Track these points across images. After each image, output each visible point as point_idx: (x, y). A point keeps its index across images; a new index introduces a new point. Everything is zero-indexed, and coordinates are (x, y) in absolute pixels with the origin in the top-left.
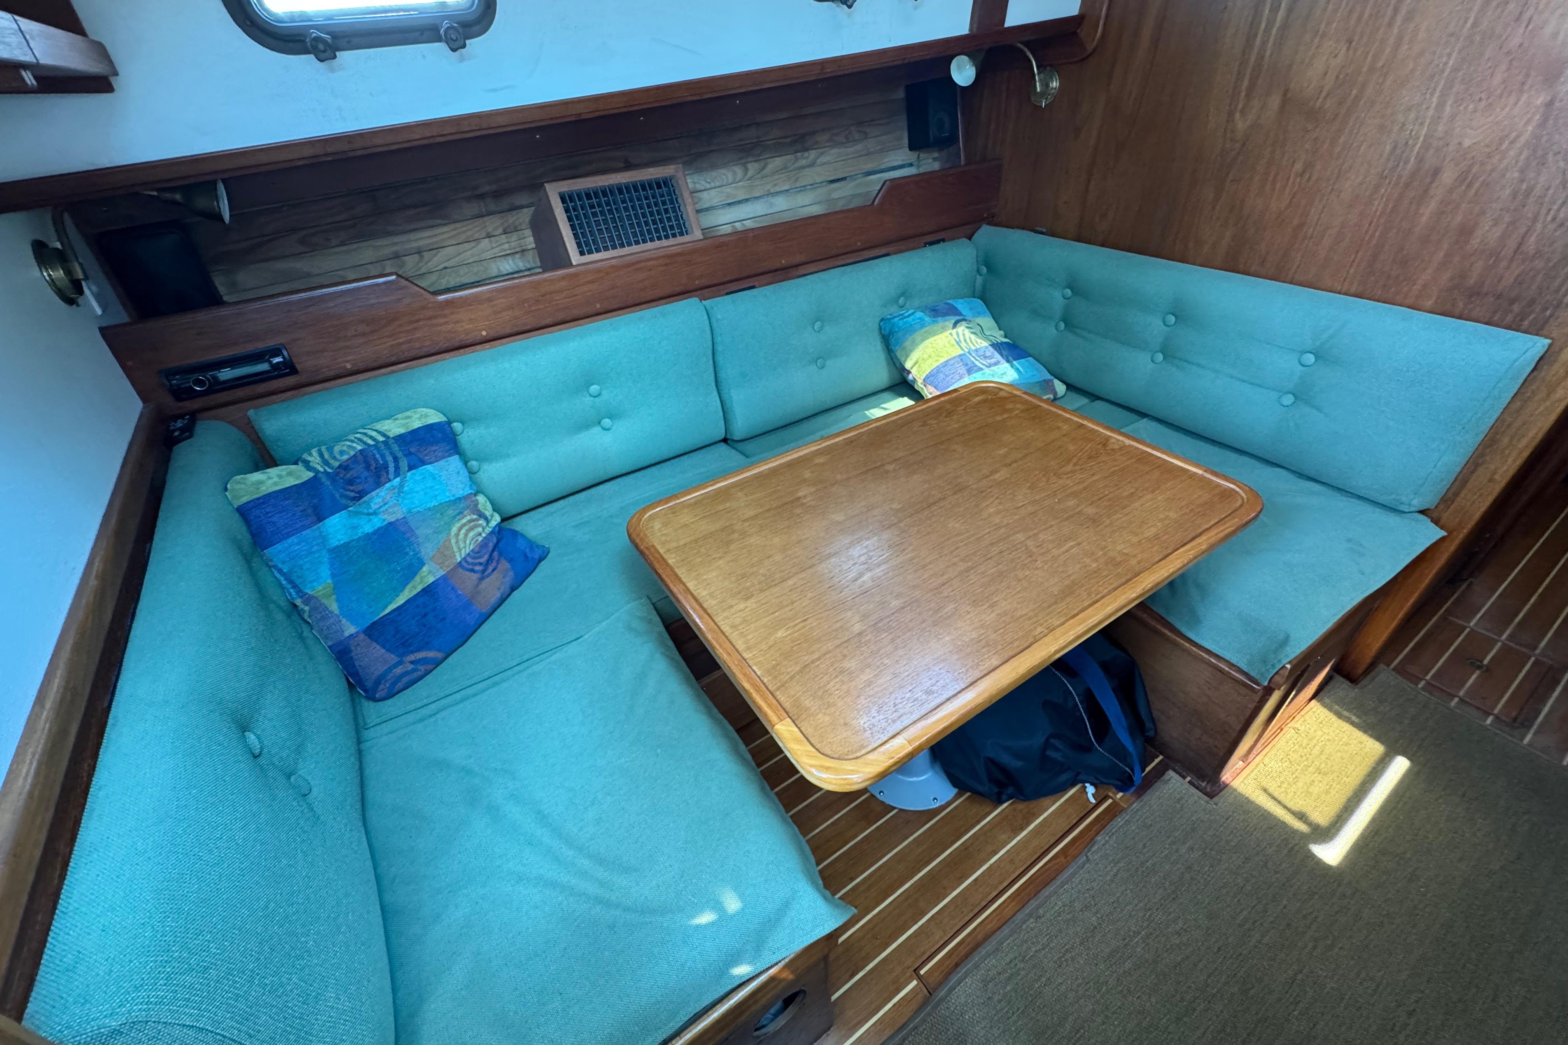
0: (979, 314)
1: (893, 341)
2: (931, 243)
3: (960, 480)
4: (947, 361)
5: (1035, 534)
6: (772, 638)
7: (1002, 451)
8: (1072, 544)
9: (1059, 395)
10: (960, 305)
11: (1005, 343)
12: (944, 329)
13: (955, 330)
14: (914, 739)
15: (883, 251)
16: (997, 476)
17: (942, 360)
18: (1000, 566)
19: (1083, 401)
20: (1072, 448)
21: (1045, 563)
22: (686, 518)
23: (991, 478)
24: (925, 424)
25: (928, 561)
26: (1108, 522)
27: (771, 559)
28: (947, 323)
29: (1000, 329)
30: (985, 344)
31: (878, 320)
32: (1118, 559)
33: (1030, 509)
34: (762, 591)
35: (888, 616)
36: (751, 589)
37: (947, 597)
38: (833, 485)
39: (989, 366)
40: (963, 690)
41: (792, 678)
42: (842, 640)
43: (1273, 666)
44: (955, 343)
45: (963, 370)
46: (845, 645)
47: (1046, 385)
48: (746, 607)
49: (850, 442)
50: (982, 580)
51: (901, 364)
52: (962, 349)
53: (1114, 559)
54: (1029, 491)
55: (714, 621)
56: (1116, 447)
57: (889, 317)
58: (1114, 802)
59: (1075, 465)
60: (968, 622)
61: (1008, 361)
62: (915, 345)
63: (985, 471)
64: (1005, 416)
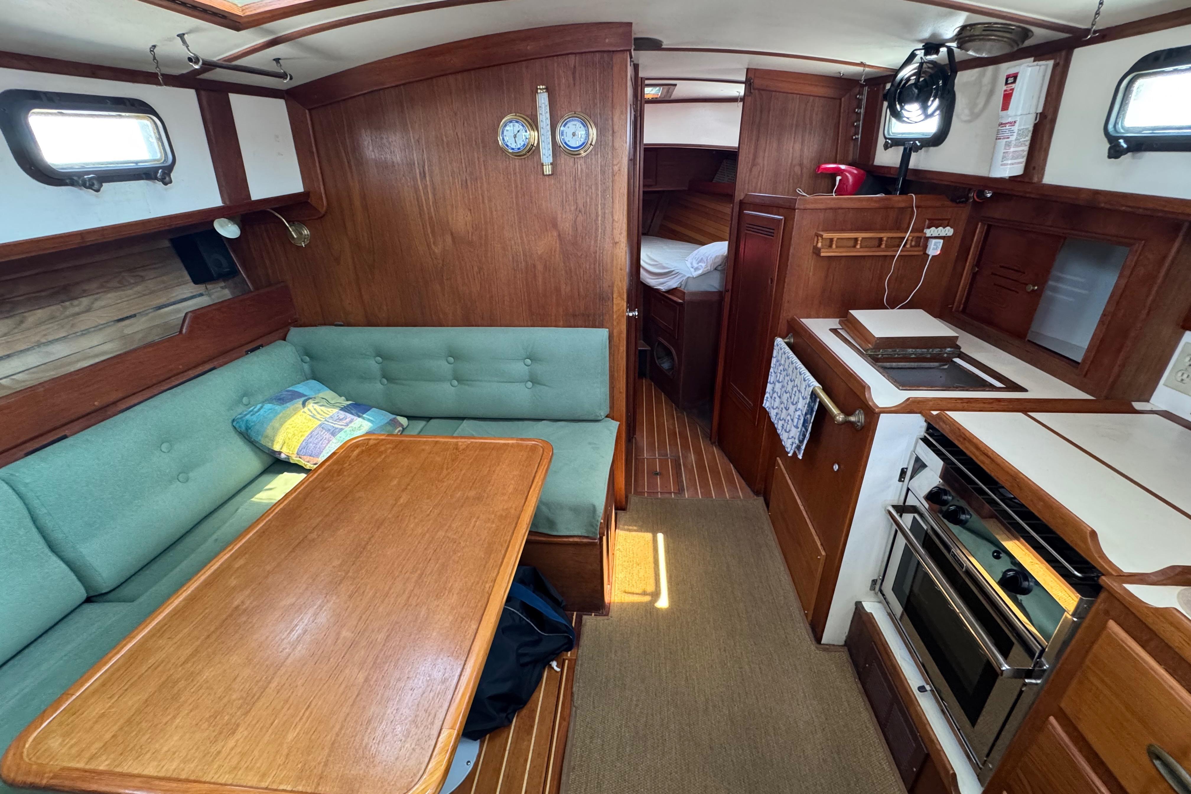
0: (319, 391)
1: (253, 434)
2: (253, 350)
3: (377, 517)
4: (311, 433)
5: (450, 526)
6: (285, 746)
7: (395, 482)
8: (474, 519)
9: (405, 426)
10: (300, 388)
11: (350, 404)
12: (296, 411)
13: (306, 409)
14: (455, 723)
15: (207, 367)
16: (402, 501)
17: (307, 434)
18: (440, 561)
19: (422, 423)
20: (438, 459)
21: (466, 541)
22: (96, 709)
23: (399, 503)
24: (323, 489)
25: (387, 588)
26: (486, 495)
27: (239, 679)
28: (297, 406)
29: (341, 396)
30: (335, 410)
31: (230, 421)
32: (504, 514)
33: (436, 511)
34: (246, 713)
35: (382, 650)
36: (233, 721)
37: (416, 606)
38: (266, 577)
39: (347, 425)
40: (466, 661)
41: (326, 765)
42: (354, 697)
43: (597, 526)
44: (311, 417)
45: (328, 435)
46: (359, 698)
47: (394, 423)
48: (237, 741)
49: (262, 533)
50: (434, 577)
51: (269, 449)
52: (320, 420)
53: (501, 516)
54: (428, 501)
55: (205, 782)
56: (464, 446)
57: (239, 416)
58: (569, 660)
59: (447, 469)
60: (441, 612)
61: (359, 416)
62: (276, 431)
63: (391, 502)
64: (383, 456)
